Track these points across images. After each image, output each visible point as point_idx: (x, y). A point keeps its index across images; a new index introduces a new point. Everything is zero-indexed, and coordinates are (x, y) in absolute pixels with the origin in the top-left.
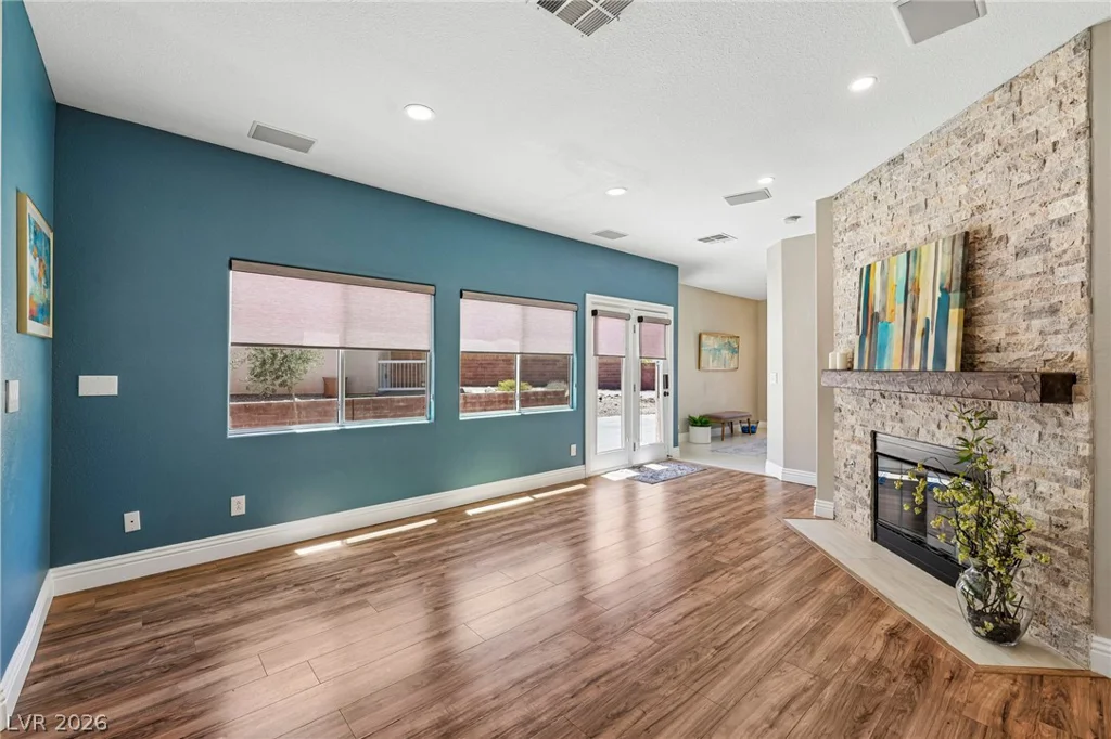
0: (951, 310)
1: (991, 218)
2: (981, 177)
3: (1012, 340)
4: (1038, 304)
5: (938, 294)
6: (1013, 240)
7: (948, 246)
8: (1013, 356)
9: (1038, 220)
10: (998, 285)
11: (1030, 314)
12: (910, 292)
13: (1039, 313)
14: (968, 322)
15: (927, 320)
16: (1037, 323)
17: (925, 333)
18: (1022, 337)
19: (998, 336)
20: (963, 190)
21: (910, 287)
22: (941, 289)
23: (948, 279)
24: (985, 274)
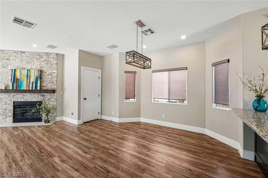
0: (38, 81)
1: (44, 69)
2: (42, 63)
3: (47, 86)
4: (51, 82)
5: (35, 78)
6: (47, 73)
7: (37, 71)
8: (47, 88)
9: (51, 72)
10: (45, 78)
11: (49, 83)
12: (28, 77)
13: (51, 83)
14: (41, 82)
15: (33, 82)
16: (51, 84)
17: (33, 84)
18: (48, 85)
19: (45, 85)
20: (39, 64)
21: (28, 76)
22: (36, 77)
23: (37, 76)
24: (43, 77)
